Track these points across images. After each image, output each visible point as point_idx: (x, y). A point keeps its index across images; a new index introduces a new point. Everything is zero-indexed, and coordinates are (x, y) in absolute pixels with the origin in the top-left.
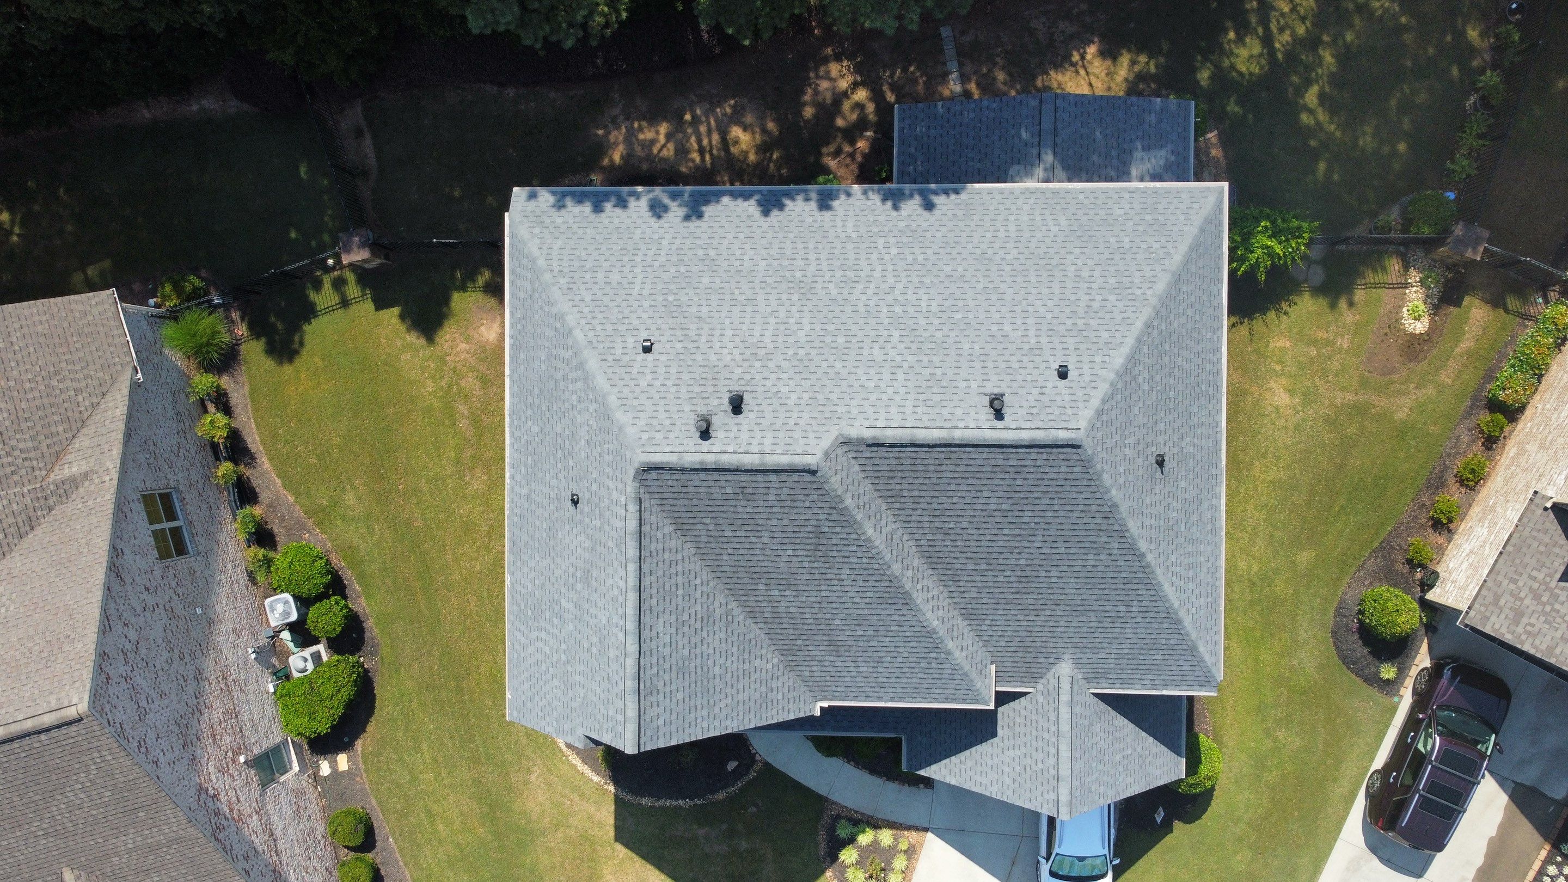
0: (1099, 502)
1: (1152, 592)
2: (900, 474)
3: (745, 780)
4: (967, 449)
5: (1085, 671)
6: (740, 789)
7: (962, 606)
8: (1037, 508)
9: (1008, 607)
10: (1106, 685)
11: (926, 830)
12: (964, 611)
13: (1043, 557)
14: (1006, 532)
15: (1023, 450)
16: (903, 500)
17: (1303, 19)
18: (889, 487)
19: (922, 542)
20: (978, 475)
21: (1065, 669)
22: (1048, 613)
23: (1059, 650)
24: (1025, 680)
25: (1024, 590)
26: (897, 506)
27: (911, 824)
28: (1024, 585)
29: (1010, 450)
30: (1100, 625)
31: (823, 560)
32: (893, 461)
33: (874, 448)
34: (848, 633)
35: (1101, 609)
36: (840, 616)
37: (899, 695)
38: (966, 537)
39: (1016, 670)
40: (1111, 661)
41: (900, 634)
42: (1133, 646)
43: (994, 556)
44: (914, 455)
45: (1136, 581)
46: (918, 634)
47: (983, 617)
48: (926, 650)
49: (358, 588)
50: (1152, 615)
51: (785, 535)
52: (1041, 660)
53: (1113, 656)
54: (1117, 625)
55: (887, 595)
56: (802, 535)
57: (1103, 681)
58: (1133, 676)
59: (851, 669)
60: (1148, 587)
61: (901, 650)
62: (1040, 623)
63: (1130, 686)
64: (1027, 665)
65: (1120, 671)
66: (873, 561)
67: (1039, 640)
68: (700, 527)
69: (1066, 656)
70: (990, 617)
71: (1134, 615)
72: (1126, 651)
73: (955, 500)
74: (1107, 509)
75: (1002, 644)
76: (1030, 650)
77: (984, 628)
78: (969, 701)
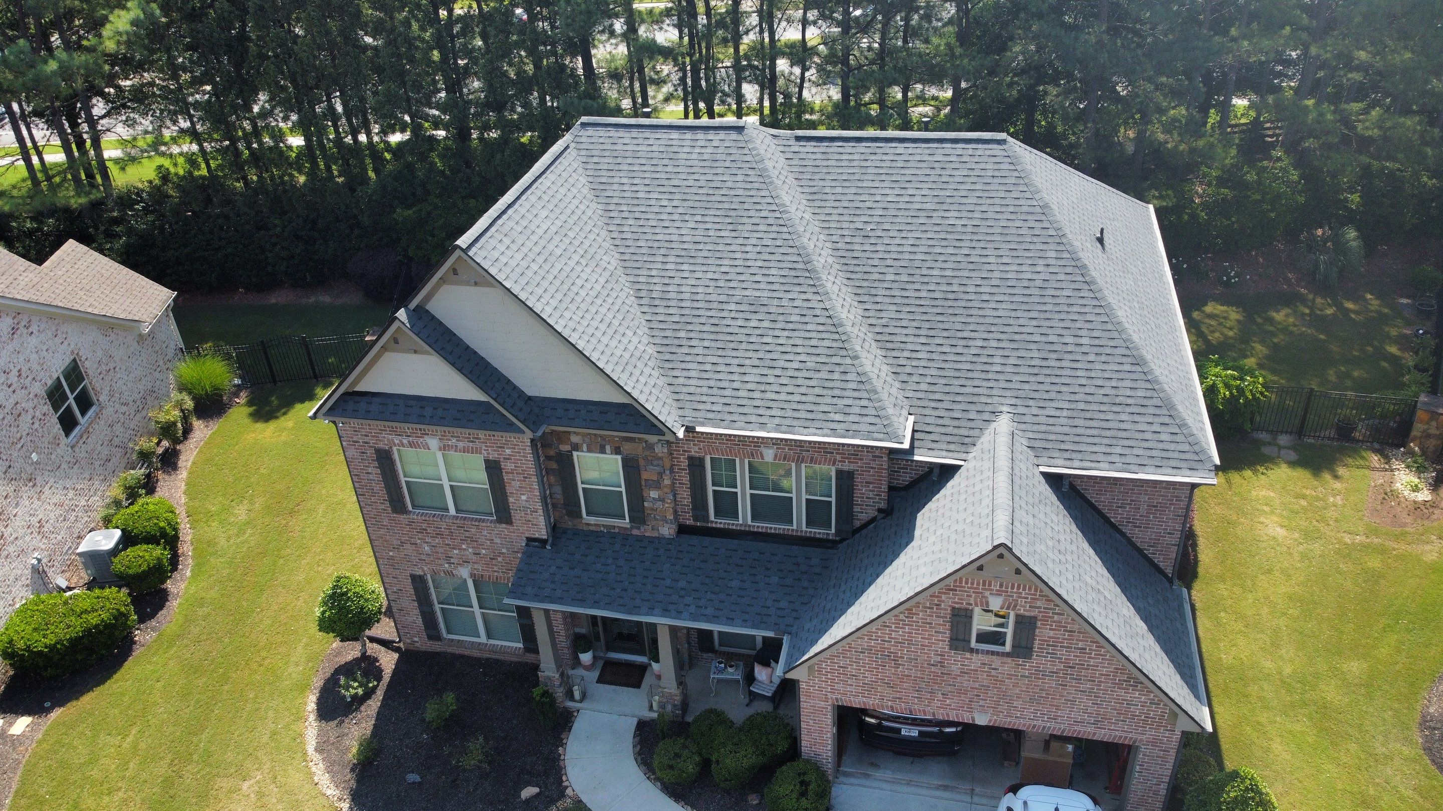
0: (1030, 202)
1: (1104, 318)
2: (825, 170)
4: (894, 145)
5: (1031, 435)
7: (878, 330)
8: (962, 207)
9: (932, 333)
10: (1060, 462)
12: (879, 337)
13: (971, 266)
14: (930, 235)
15: (949, 145)
16: (825, 197)
18: (812, 183)
19: (839, 246)
20: (903, 172)
21: (1003, 424)
22: (979, 343)
23: (996, 400)
24: (952, 447)
25: (950, 311)
26: (818, 203)
28: (950, 303)
29: (935, 145)
30: (1044, 363)
31: (731, 227)
32: (819, 156)
33: (802, 143)
34: (740, 323)
35: (1043, 339)
36: (735, 299)
37: (788, 422)
38: (887, 241)
39: (943, 430)
40: (1063, 421)
41: (800, 326)
42: (1090, 398)
43: (917, 263)
44: (840, 150)
45: (1081, 302)
46: (821, 328)
47: (902, 346)
48: (829, 352)
49: (188, 574)
50: (1108, 351)
51: (697, 198)
52: (972, 415)
53: (1065, 413)
54: (1065, 364)
55: (793, 273)
56: (713, 198)
57: (1056, 454)
58: (1095, 449)
59: (735, 377)
60: (1097, 311)
61: (799, 350)
62: (970, 358)
63: (1093, 465)
64: (956, 423)
65: (1077, 439)
66: (785, 229)
67: (969, 383)
68: (615, 187)
69: (1005, 409)
70: (910, 347)
71: (1084, 349)
72: (1082, 406)
73: (878, 198)
74: (1040, 210)
75: (924, 387)
76: (959, 398)
77: (902, 362)
78: (876, 435)
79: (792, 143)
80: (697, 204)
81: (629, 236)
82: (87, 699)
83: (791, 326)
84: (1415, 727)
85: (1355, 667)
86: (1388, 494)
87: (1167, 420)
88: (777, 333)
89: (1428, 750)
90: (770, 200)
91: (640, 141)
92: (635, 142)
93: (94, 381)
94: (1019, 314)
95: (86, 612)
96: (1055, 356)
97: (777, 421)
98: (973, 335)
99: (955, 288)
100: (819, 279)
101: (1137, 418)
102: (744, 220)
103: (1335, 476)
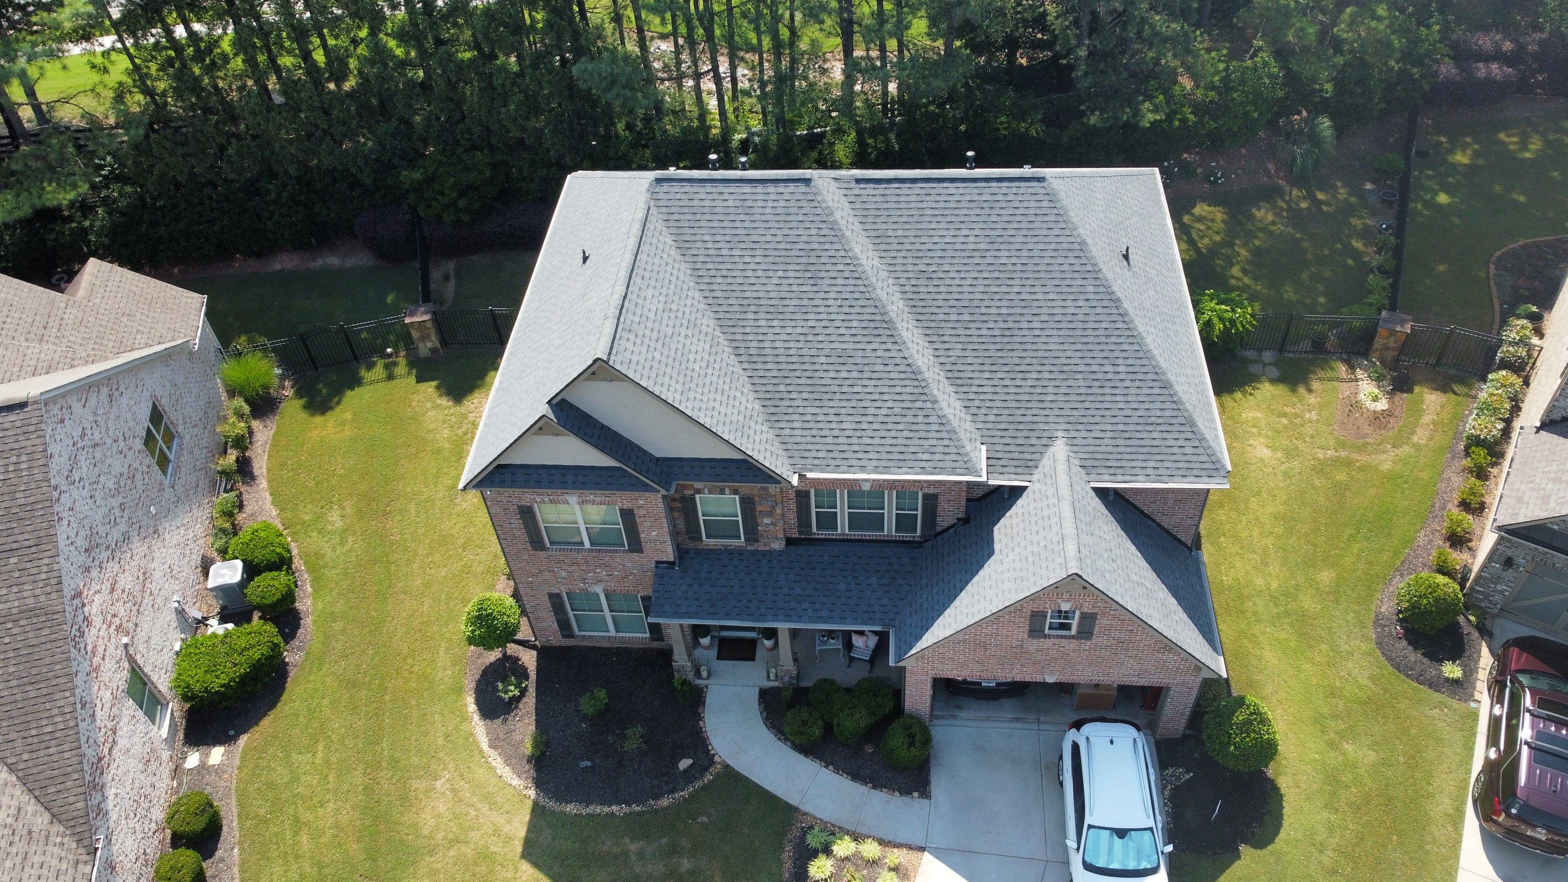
0: (1069, 239)
1: (1136, 347)
2: (886, 213)
3: (698, 784)
4: (946, 185)
5: (1082, 456)
6: (691, 795)
7: (948, 367)
8: (1011, 247)
9: (994, 368)
10: (1107, 477)
11: (922, 849)
12: (949, 375)
13: (1023, 304)
14: (985, 275)
15: (995, 184)
16: (889, 240)
17: (1218, 233)
18: (876, 227)
19: (907, 288)
20: (956, 212)
21: (1059, 449)
22: (1034, 375)
23: (1052, 426)
24: (1019, 470)
25: (1009, 347)
26: (883, 247)
27: (903, 842)
28: (1007, 340)
29: (983, 184)
30: (1090, 391)
31: (811, 282)
32: (879, 199)
33: (862, 186)
34: (832, 375)
35: (1088, 369)
36: (825, 352)
37: (884, 463)
38: (948, 282)
39: (1010, 456)
40: (1107, 441)
41: (885, 375)
42: (1127, 420)
43: (976, 303)
44: (898, 192)
45: (1117, 333)
46: (903, 376)
47: (970, 381)
48: (912, 398)
49: (309, 589)
50: (1141, 376)
51: (777, 253)
52: (1033, 441)
53: (1109, 435)
54: (1106, 390)
55: (872, 325)
56: (792, 253)
57: (1103, 471)
58: (1134, 464)
59: (833, 425)
60: (1130, 340)
61: (885, 397)
62: (1028, 390)
63: (1133, 478)
64: (1020, 449)
65: (1119, 457)
66: (860, 282)
67: (1029, 412)
68: (699, 245)
69: (1060, 434)
70: (977, 382)
71: (1122, 376)
72: (1121, 427)
73: (936, 240)
74: (1078, 247)
75: (991, 418)
76: (1021, 427)
77: (972, 396)
78: (958, 471)
79: (853, 185)
80: (778, 260)
81: (719, 294)
82: (265, 722)
83: (876, 375)
84: (1370, 624)
85: (1326, 577)
86: (1355, 406)
87: (1189, 435)
88: (865, 382)
89: (1379, 644)
90: (842, 253)
91: (715, 196)
92: (710, 197)
93: (172, 415)
94: (1066, 347)
95: (246, 649)
96: (1097, 384)
97: (875, 463)
98: (1029, 368)
99: (1010, 325)
100: (896, 329)
101: (1166, 435)
102: (823, 274)
103: (1310, 391)
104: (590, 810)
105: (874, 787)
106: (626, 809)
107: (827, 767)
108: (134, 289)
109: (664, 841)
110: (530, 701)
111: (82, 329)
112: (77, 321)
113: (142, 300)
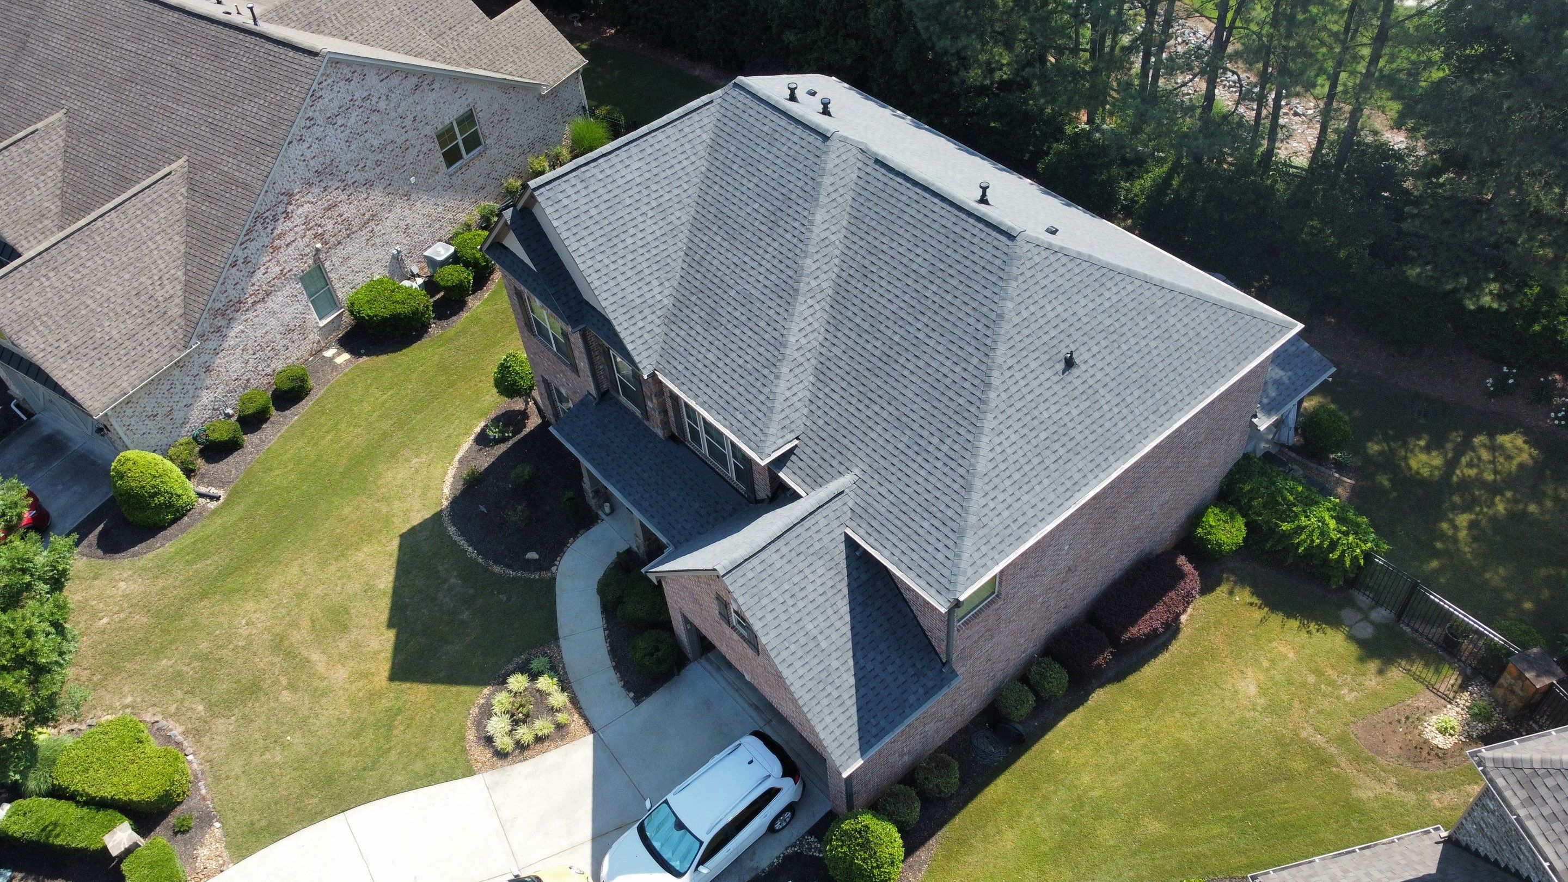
0: (993, 306)
1: (970, 437)
2: (876, 200)
3: (526, 575)
4: (936, 200)
5: (858, 501)
6: (514, 579)
7: (823, 359)
8: (944, 285)
9: (854, 382)
10: (862, 532)
11: (593, 731)
12: (819, 366)
13: (915, 341)
14: (906, 298)
15: (972, 221)
16: (861, 226)
18: (861, 208)
19: (843, 274)
20: (926, 229)
21: (839, 483)
22: (877, 408)
23: (856, 460)
24: (808, 480)
25: (877, 371)
26: (853, 229)
27: (589, 716)
28: (881, 364)
29: (964, 216)
30: (906, 451)
31: (770, 225)
32: (880, 185)
33: (877, 167)
34: (730, 309)
35: (919, 430)
36: (738, 288)
37: (711, 402)
38: (876, 287)
39: (810, 462)
40: (886, 503)
41: (762, 333)
42: (915, 496)
43: (882, 318)
44: (898, 187)
45: (966, 414)
46: (772, 341)
47: (829, 382)
48: (765, 363)
49: (486, 296)
50: (953, 465)
51: (766, 188)
52: (835, 463)
53: (891, 497)
54: (919, 459)
55: (783, 286)
56: (776, 194)
57: (864, 525)
58: (891, 537)
59: (703, 350)
60: (971, 428)
61: (750, 351)
62: (863, 417)
63: (881, 548)
64: (821, 462)
65: (885, 522)
66: (800, 245)
67: (850, 436)
68: (724, 151)
69: (856, 471)
70: (833, 386)
71: (939, 455)
72: (905, 499)
73: (894, 245)
74: (994, 317)
75: (820, 422)
76: (836, 445)
77: (821, 395)
78: (752, 444)
79: (871, 163)
80: (763, 194)
81: (709, 199)
82: (383, 358)
83: (756, 329)
87: (951, 544)
88: (746, 329)
90: (806, 213)
91: (761, 117)
92: (757, 116)
93: (484, 126)
94: (918, 400)
95: (397, 302)
96: (916, 448)
97: (706, 398)
98: (878, 399)
99: (891, 353)
100: (796, 299)
101: (933, 530)
102: (781, 223)
103: (1381, 672)
104: (458, 539)
105: (615, 668)
106: (474, 555)
107: (605, 630)
108: (538, 32)
109: (471, 591)
110: (502, 448)
111: (475, 41)
112: (476, 35)
113: (536, 42)
